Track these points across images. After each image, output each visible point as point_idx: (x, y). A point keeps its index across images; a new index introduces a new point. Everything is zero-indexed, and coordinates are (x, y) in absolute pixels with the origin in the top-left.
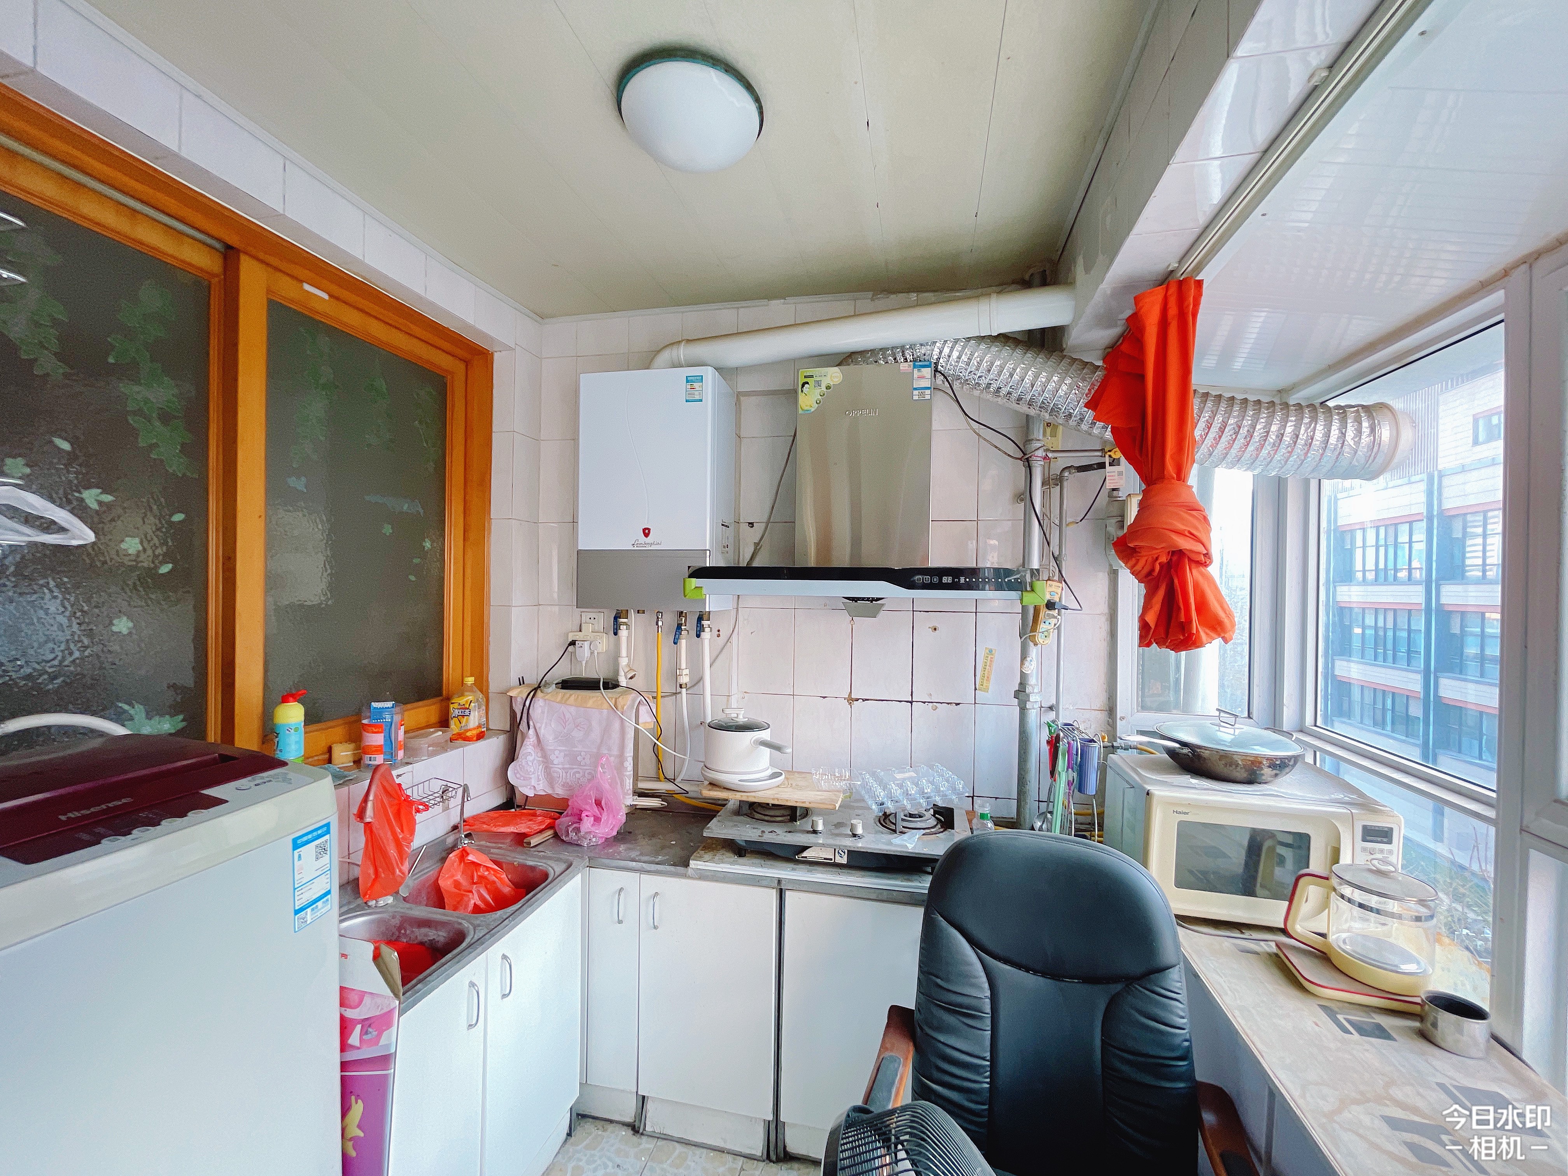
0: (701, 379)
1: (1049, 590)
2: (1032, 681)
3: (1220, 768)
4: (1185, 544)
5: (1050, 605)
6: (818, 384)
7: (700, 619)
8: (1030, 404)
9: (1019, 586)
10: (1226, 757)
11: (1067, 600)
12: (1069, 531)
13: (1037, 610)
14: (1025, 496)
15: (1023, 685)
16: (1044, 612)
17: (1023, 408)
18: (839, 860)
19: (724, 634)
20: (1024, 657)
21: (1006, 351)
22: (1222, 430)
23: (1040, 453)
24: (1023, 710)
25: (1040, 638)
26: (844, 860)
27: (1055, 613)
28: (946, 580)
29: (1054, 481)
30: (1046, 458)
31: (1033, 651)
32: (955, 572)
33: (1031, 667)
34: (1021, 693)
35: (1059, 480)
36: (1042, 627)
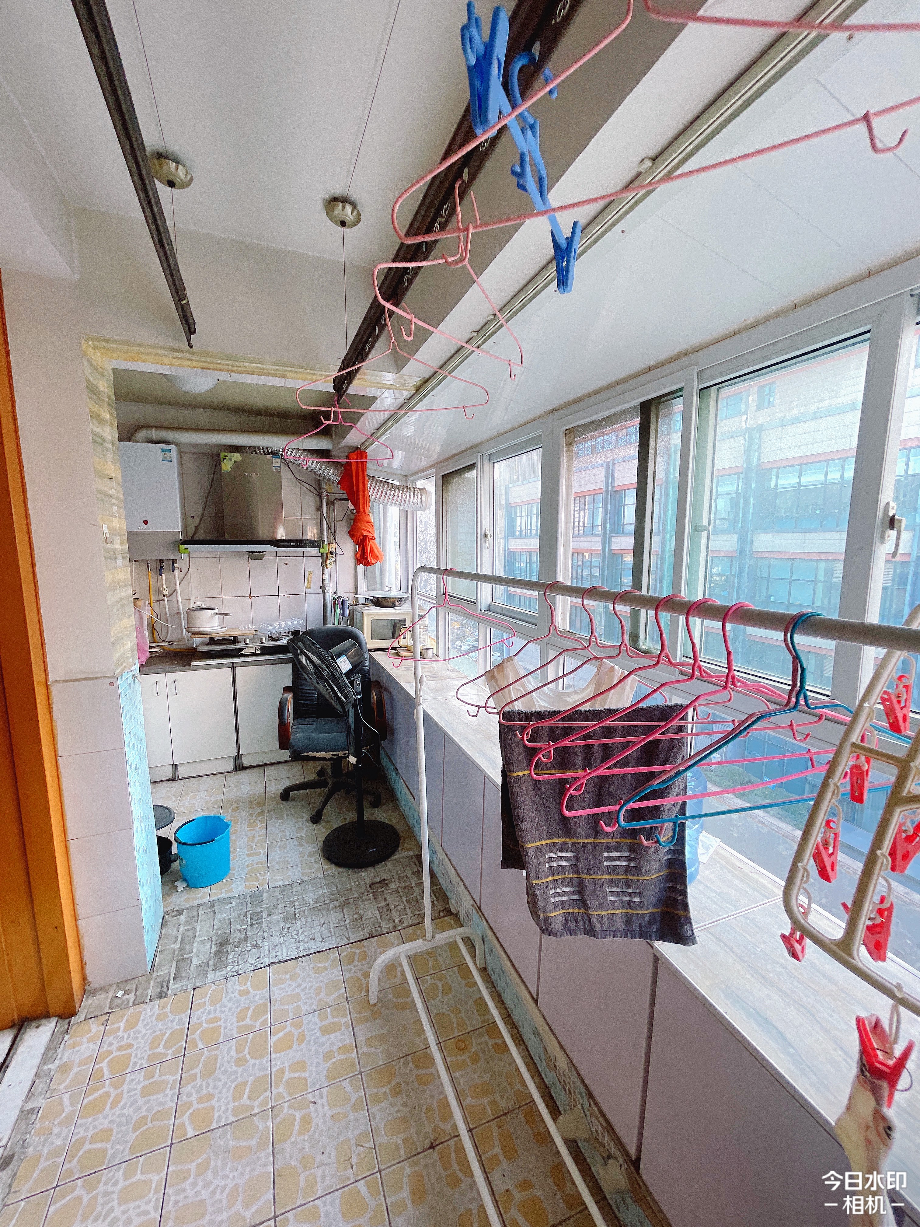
0: (170, 451)
1: (332, 547)
2: (327, 582)
3: (385, 603)
4: (366, 533)
5: (332, 553)
6: (231, 460)
7: (173, 564)
8: (320, 476)
9: (318, 546)
10: (387, 599)
11: (338, 551)
12: (338, 524)
13: (327, 554)
14: (319, 509)
15: (323, 584)
16: (329, 555)
17: (317, 477)
18: (257, 652)
19: (184, 572)
20: (323, 573)
21: (309, 455)
22: (382, 493)
23: (325, 493)
24: (324, 593)
25: (328, 565)
26: (259, 652)
27: (334, 555)
28: (293, 544)
29: (330, 503)
30: (327, 495)
31: (326, 571)
32: (296, 541)
33: (326, 577)
34: (323, 587)
35: (333, 503)
36: (329, 561)
